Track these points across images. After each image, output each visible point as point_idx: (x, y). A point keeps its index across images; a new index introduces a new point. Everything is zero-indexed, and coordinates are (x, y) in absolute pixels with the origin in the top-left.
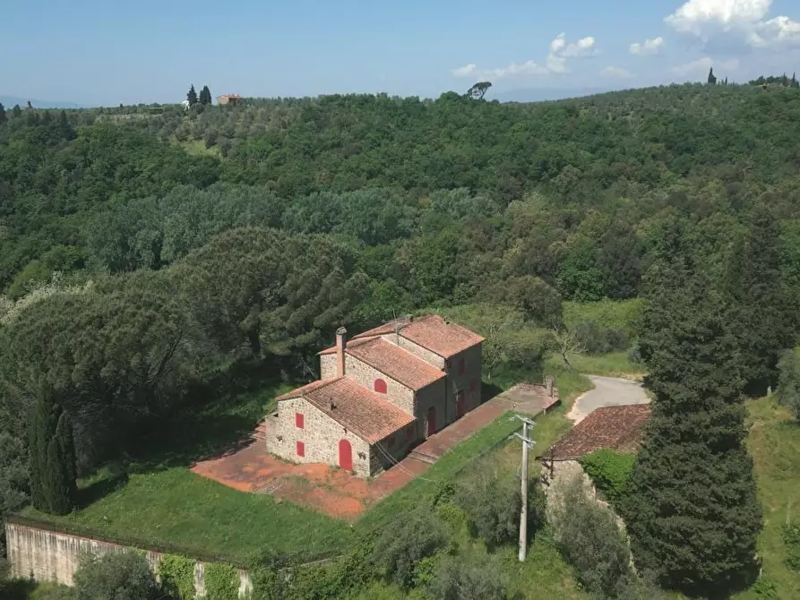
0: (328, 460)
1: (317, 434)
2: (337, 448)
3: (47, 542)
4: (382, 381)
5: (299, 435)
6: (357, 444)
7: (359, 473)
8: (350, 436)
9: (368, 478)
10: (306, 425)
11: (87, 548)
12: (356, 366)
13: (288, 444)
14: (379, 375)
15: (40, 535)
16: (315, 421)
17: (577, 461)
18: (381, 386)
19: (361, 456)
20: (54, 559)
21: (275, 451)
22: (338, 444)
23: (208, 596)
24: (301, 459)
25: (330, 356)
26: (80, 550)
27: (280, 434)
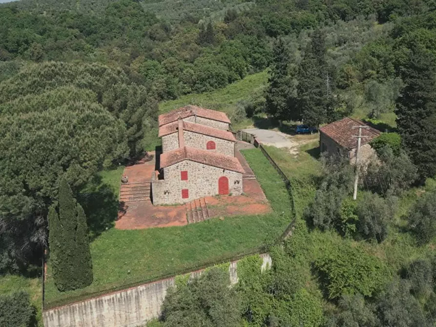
0: (209, 193)
1: (199, 180)
2: (217, 184)
3: (93, 306)
4: (212, 142)
5: (183, 185)
6: (232, 177)
7: (234, 193)
8: (227, 174)
9: (242, 194)
10: (189, 177)
11: (134, 294)
12: (192, 137)
13: (173, 193)
14: (210, 139)
15: (85, 305)
16: (197, 172)
17: (369, 143)
18: (211, 146)
19: (235, 183)
20: (101, 317)
21: (161, 202)
22: (217, 181)
23: (240, 281)
24: (186, 200)
25: (171, 135)
26: (128, 298)
27: (165, 189)
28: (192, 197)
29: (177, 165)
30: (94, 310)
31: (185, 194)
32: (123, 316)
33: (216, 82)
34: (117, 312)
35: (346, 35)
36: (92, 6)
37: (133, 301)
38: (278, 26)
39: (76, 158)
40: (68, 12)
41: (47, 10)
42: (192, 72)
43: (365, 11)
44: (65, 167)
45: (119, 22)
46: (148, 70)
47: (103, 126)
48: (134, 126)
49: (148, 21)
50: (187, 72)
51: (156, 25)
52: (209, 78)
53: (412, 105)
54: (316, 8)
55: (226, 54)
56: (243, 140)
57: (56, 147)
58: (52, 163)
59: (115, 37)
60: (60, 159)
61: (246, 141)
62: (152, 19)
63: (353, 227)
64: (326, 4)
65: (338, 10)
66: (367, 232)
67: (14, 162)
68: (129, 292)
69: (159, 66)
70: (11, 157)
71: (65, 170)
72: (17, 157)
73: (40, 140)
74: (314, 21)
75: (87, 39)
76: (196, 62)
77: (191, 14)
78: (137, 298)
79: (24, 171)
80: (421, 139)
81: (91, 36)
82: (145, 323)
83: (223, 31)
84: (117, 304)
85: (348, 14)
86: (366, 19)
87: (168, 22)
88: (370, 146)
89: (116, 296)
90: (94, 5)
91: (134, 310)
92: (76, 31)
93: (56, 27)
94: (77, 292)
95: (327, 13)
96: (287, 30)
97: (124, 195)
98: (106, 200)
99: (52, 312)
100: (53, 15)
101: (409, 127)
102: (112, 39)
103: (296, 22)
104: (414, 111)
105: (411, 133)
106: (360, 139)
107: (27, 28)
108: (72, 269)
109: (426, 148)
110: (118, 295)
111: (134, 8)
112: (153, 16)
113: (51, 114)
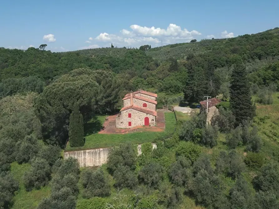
0: (140, 124)
1: (136, 118)
2: (144, 120)
3: (82, 154)
4: (145, 104)
5: (129, 120)
6: (151, 117)
7: (152, 125)
8: (148, 116)
9: (155, 126)
10: (132, 116)
11: (98, 151)
12: (136, 101)
13: (125, 123)
14: (145, 102)
15: (79, 153)
16: (135, 114)
17: (215, 106)
18: (145, 105)
19: (152, 120)
20: (85, 159)
21: (119, 127)
22: (144, 119)
23: (142, 153)
24: (130, 127)
25: (127, 100)
26: (96, 153)
27: (122, 121)
28: (133, 125)
29: (127, 110)
30: (82, 155)
31: (130, 124)
32: (93, 160)
33: (174, 90)
34: (91, 158)
35: (257, 68)
36: (118, 53)
37: (98, 154)
38: (218, 62)
39: (82, 96)
40: (105, 55)
41: (95, 54)
42: (161, 84)
43: (273, 54)
44: (78, 100)
45: (131, 61)
46: (138, 83)
47: (94, 87)
48: (113, 96)
49: (147, 60)
50: (159, 84)
51: (151, 63)
52: (170, 88)
53: (235, 89)
54: (243, 52)
55: (182, 76)
56: (169, 110)
57: (75, 92)
58: (73, 98)
59: (128, 69)
60: (76, 96)
61: (170, 110)
62: (150, 59)
63: (199, 139)
64: (249, 50)
65: (256, 54)
66: (205, 141)
67: (61, 96)
68: (96, 150)
69: (144, 81)
70: (60, 94)
71: (77, 101)
72: (62, 94)
73: (70, 89)
74: (241, 60)
75: (113, 69)
76: (164, 80)
77: (174, 57)
78: (99, 153)
79: (64, 99)
80: (239, 104)
81: (115, 68)
82: (101, 165)
83: (184, 65)
84: (91, 154)
85: (263, 56)
86: (273, 59)
87: (159, 61)
88: (216, 108)
89: (91, 151)
90: (120, 52)
91: (98, 158)
92: (108, 65)
93: (98, 63)
94: (77, 148)
95: (249, 55)
96: (223, 64)
97: (105, 124)
98: (97, 125)
99: (67, 153)
100: (97, 57)
101: (234, 99)
102: (126, 69)
103: (229, 60)
104: (236, 91)
105: (235, 101)
106: (208, 103)
107: (83, 63)
108: (76, 138)
109: (241, 109)
110: (92, 151)
111: (141, 54)
112: (151, 58)
113: (76, 82)
